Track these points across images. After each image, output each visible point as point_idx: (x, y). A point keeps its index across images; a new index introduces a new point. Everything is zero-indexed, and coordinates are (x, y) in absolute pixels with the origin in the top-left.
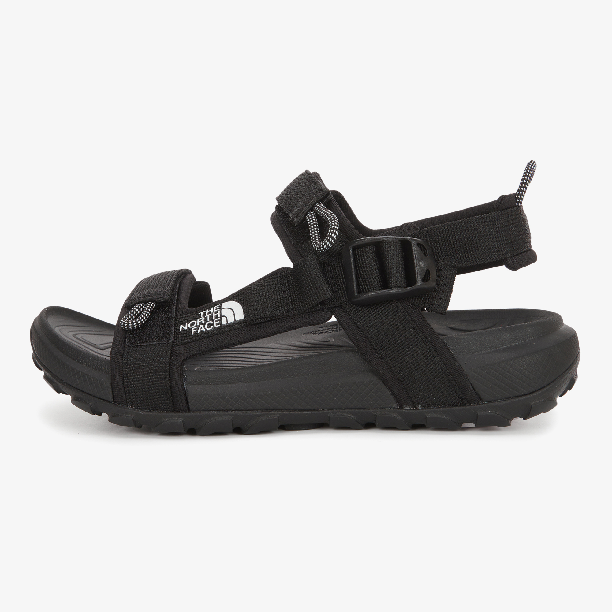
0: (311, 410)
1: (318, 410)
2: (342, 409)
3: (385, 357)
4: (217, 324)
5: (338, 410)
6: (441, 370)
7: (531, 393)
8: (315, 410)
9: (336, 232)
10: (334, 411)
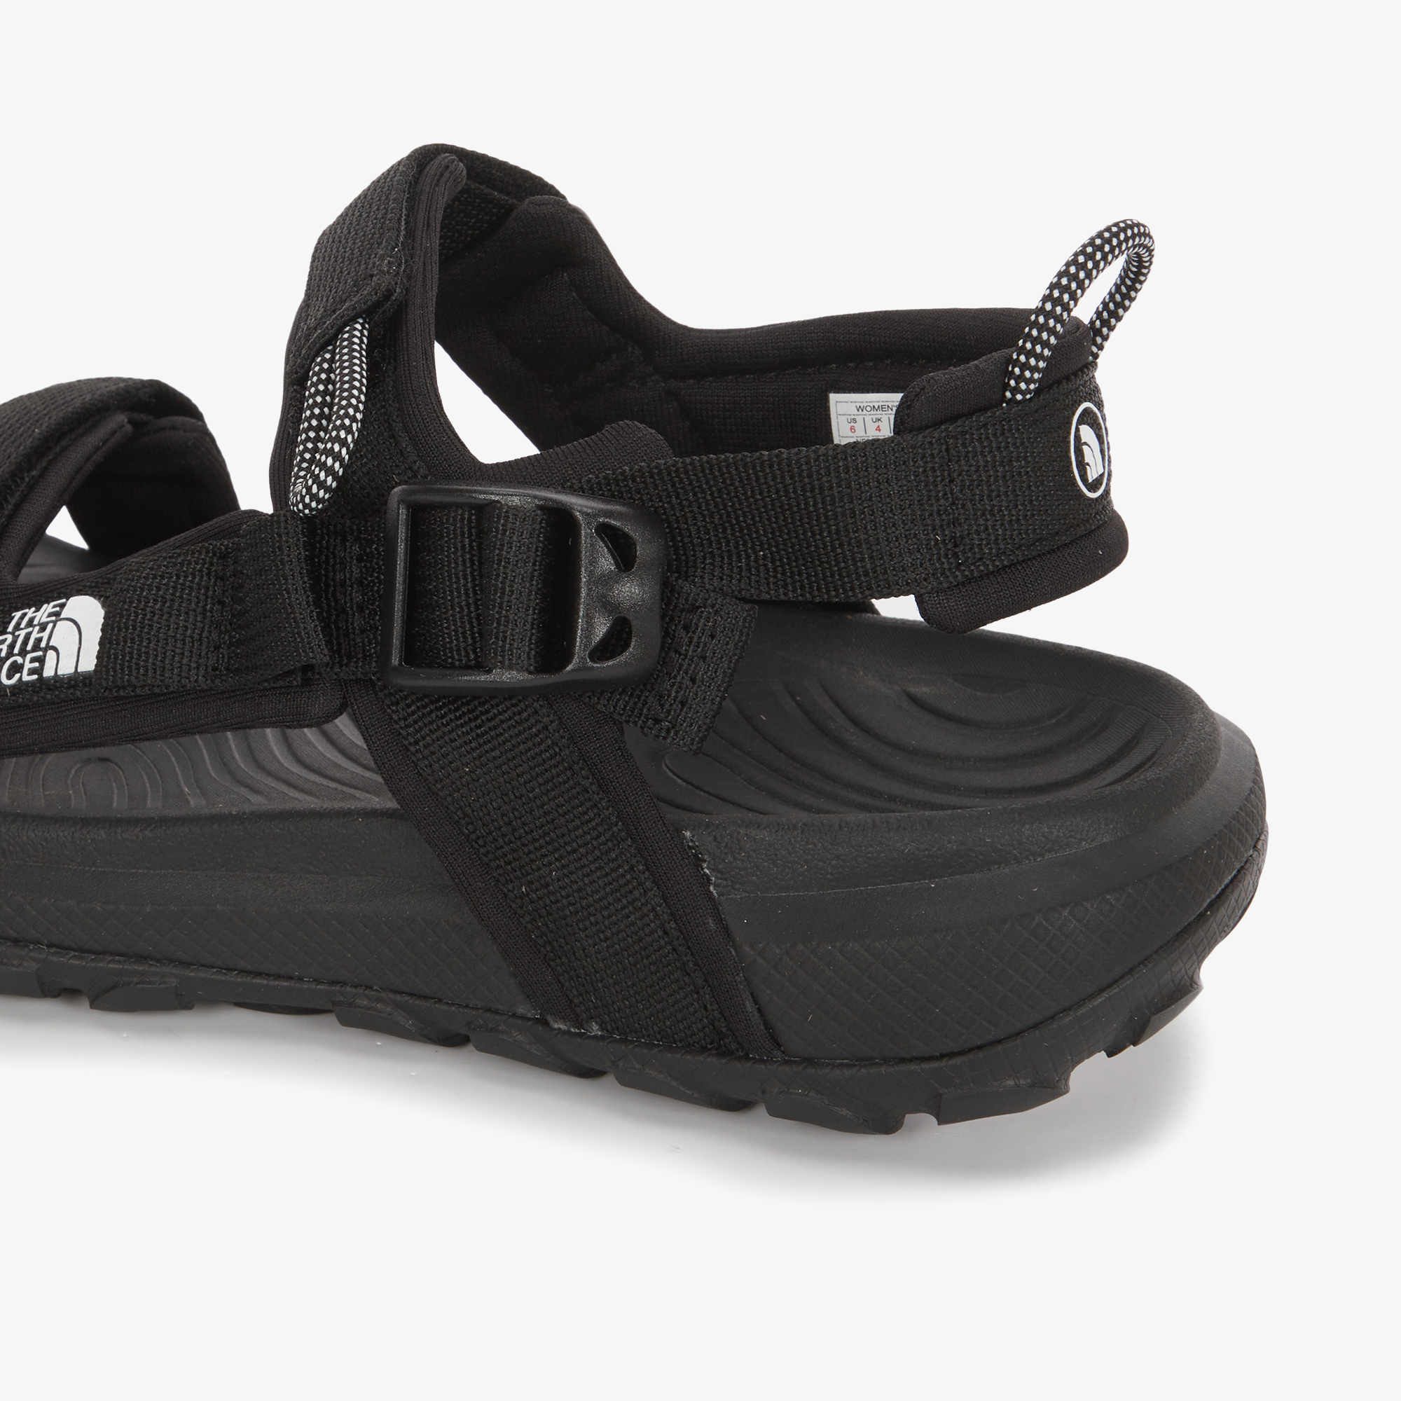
0: (279, 977)
1: (300, 979)
2: (371, 988)
3: (493, 864)
4: (32, 672)
5: (360, 991)
6: (660, 933)
7: (942, 1056)
8: (290, 978)
9: (346, 438)
10: (348, 989)
